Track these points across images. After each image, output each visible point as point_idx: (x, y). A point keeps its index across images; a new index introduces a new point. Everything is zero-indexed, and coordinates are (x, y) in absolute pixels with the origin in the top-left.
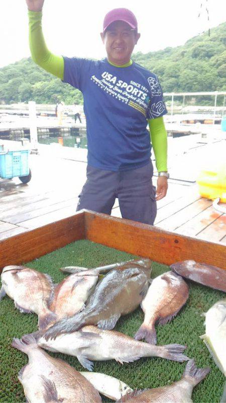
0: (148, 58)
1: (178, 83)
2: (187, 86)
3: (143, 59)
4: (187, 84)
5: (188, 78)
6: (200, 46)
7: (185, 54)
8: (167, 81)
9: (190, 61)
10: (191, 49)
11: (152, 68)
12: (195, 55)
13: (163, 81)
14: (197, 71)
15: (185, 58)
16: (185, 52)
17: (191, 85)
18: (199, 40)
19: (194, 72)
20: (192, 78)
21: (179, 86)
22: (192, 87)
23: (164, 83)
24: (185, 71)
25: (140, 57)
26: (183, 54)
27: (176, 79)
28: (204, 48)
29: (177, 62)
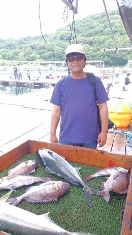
0: (35, 39)
1: (54, 54)
2: (59, 56)
3: (32, 40)
4: (59, 55)
5: (59, 52)
6: (64, 34)
7: (56, 38)
8: (47, 53)
9: (59, 42)
10: (59, 35)
11: (38, 45)
12: (62, 39)
13: (45, 53)
14: (63, 48)
15: (56, 40)
16: (56, 37)
17: (61, 56)
18: (63, 30)
19: (62, 48)
20: (61, 51)
21: (54, 56)
22: (61, 57)
23: (46, 54)
24: (57, 48)
25: (30, 39)
26: (55, 38)
27: (53, 52)
28: (66, 35)
29: (52, 43)
